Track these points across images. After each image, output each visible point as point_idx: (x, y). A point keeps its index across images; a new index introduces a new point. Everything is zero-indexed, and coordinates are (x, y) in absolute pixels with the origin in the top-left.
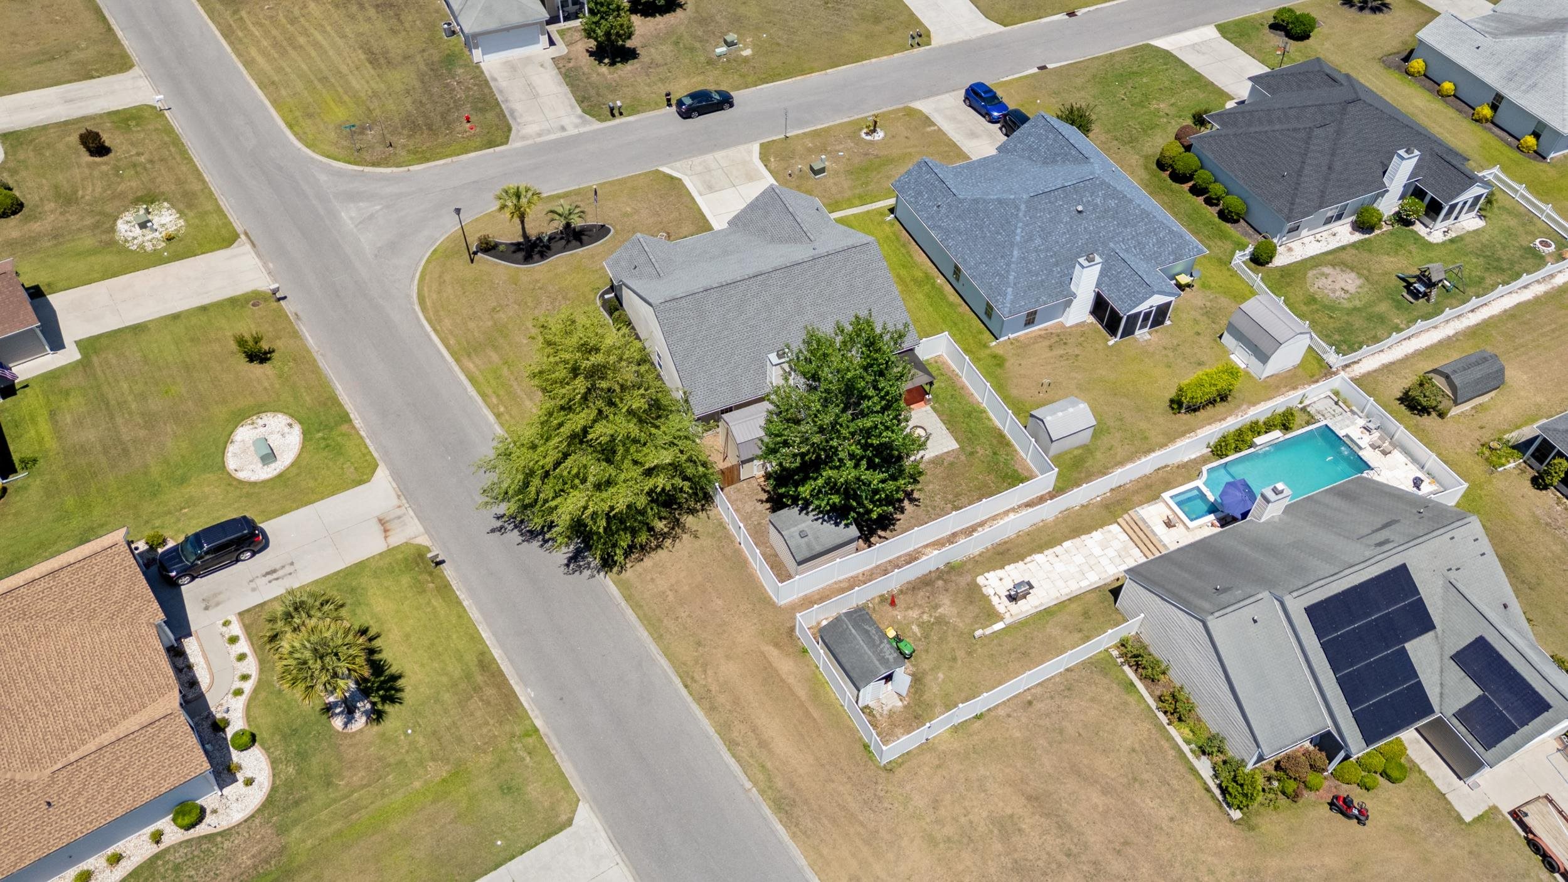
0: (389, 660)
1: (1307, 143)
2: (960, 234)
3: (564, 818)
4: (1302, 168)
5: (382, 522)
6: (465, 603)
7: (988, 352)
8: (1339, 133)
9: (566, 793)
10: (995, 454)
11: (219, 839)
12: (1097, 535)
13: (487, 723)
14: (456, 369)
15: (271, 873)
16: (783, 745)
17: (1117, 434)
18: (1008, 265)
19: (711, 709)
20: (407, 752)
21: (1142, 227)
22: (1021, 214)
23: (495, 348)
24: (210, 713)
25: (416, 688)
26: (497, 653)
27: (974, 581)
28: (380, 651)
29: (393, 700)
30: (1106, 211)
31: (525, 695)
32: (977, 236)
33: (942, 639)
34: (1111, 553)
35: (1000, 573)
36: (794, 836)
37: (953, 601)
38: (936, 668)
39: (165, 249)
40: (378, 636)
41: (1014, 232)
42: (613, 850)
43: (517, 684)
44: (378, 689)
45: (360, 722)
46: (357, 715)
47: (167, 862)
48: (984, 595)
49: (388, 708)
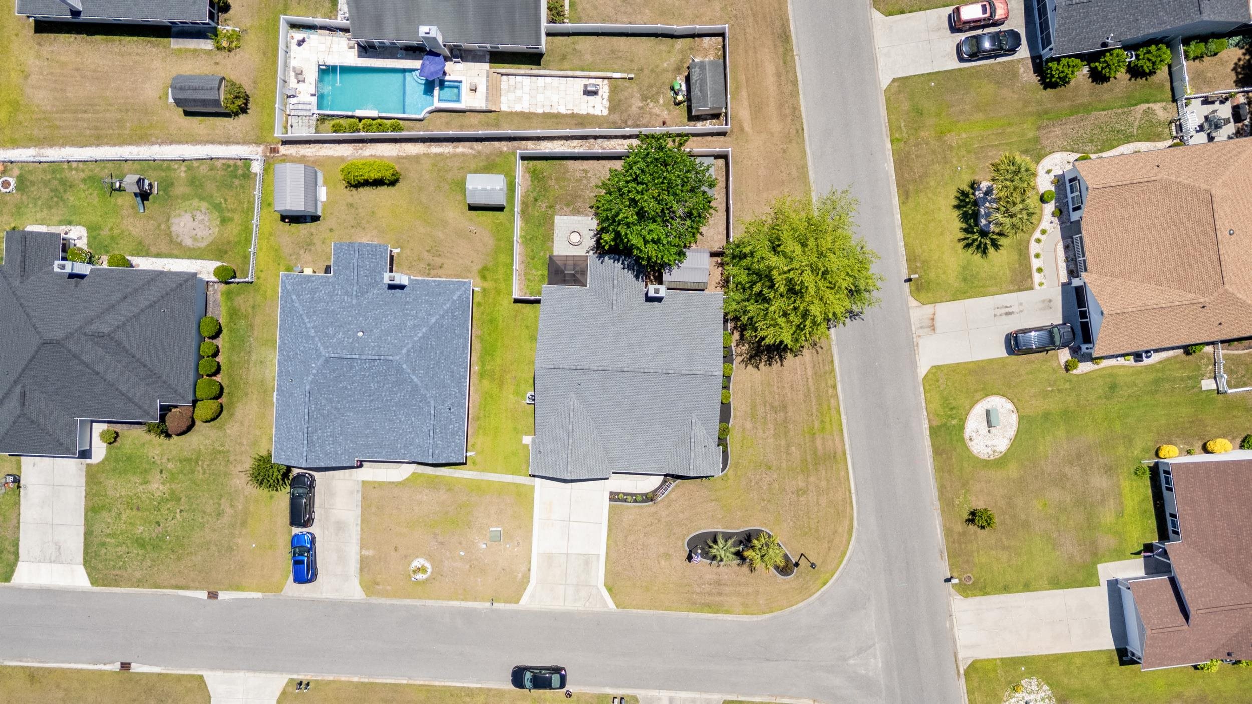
0: (957, 220)
1: (124, 324)
2: (452, 372)
3: (896, 84)
4: (147, 308)
5: (933, 328)
6: (902, 243)
7: (486, 285)
8: (91, 322)
9: (890, 98)
10: (536, 200)
11: (1068, 148)
12: (518, 108)
13: (917, 156)
14: (847, 446)
15: (1047, 119)
16: (770, 69)
17: (449, 177)
18: (443, 317)
19: (795, 109)
20: (963, 157)
21: (320, 306)
22: (410, 346)
23: (815, 452)
24: (1061, 225)
25: (947, 197)
26: (896, 201)
27: (610, 114)
28: (961, 229)
29: (964, 194)
30: (339, 327)
31: (890, 166)
32: (445, 359)
33: (650, 86)
34: (518, 93)
35: (592, 111)
36: (788, 20)
37: (630, 106)
38: (665, 70)
39: (1022, 676)
40: (959, 240)
41: (423, 337)
42: (878, 55)
43: (892, 176)
44: (969, 203)
45: (984, 185)
46: (984, 189)
47: (1096, 146)
48: (610, 102)
49: (966, 189)
